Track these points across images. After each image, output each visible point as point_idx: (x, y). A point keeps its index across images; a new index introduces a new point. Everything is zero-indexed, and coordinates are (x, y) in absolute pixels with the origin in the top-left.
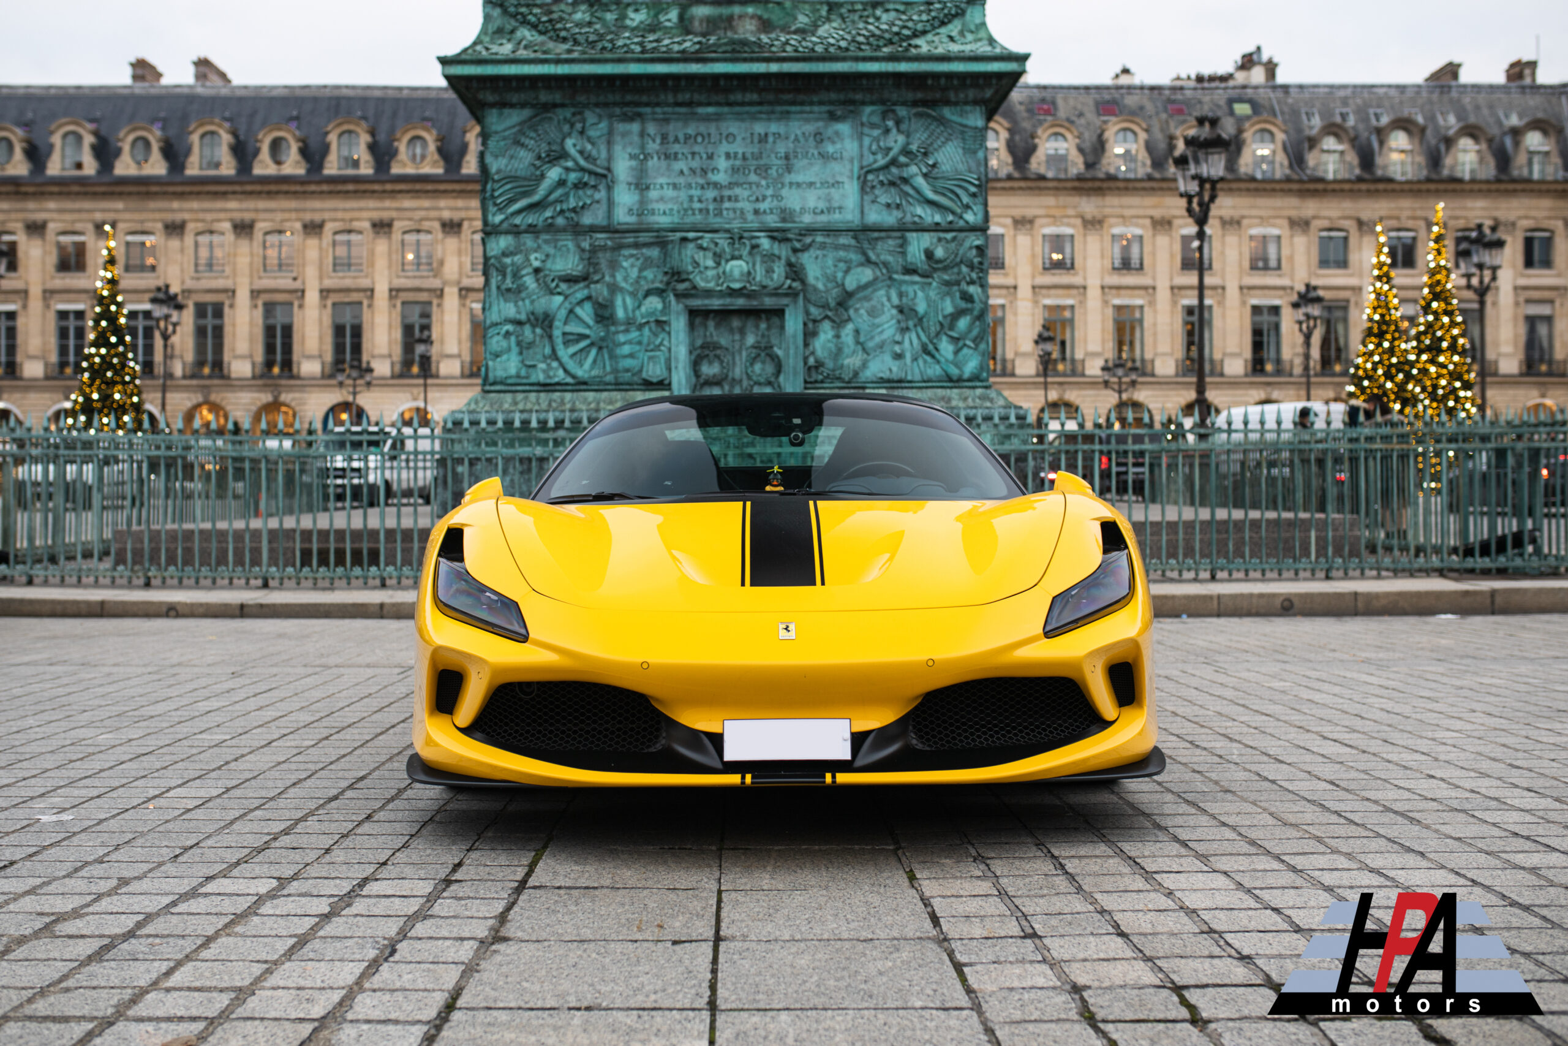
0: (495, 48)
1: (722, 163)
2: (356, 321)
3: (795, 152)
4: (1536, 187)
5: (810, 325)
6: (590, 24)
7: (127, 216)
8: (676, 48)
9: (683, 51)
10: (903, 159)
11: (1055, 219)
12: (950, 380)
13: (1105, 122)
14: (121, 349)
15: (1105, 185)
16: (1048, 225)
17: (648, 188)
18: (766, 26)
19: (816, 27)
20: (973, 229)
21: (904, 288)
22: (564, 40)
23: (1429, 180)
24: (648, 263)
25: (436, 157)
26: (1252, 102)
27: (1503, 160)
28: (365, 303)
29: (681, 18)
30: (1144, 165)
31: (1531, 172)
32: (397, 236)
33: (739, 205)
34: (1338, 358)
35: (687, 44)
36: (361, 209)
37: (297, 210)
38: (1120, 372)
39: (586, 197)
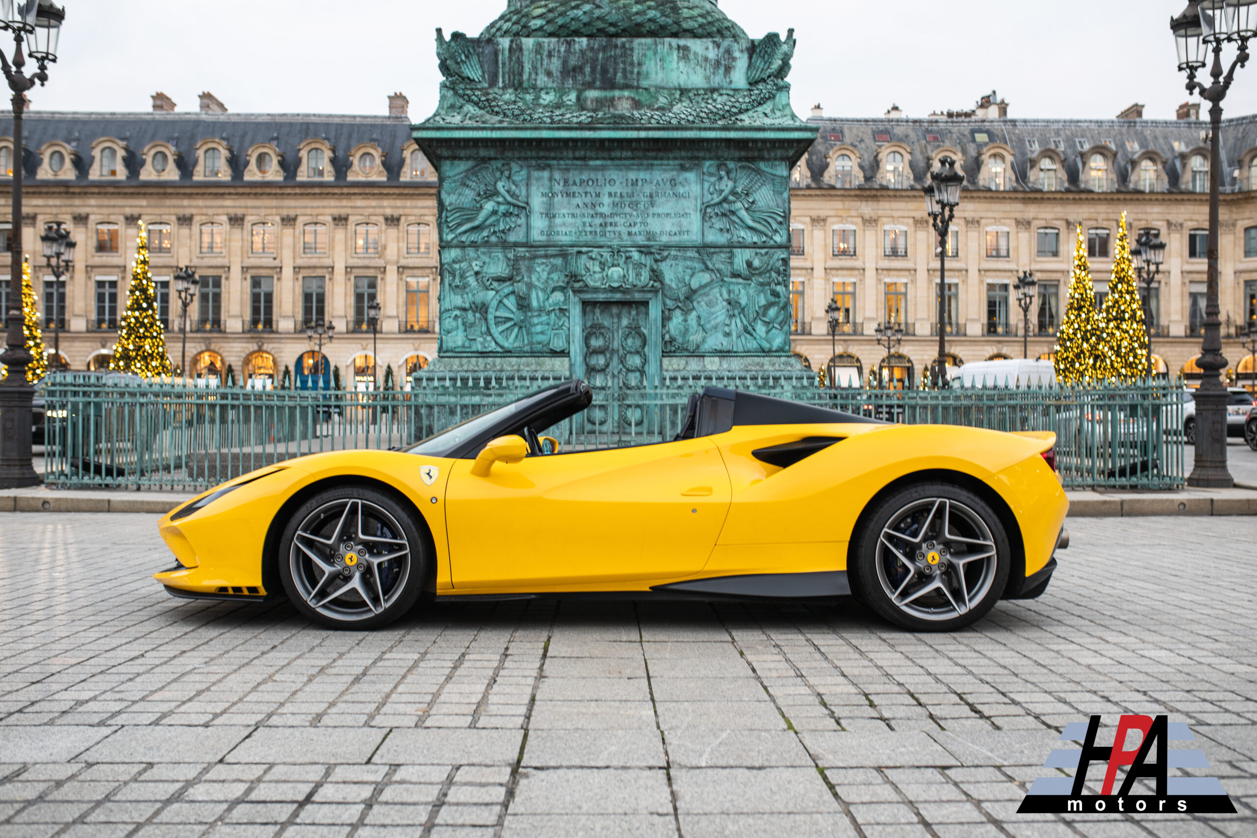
0: (449, 119)
1: (606, 200)
2: (320, 291)
3: (657, 192)
4: (1198, 197)
5: (667, 313)
6: (515, 102)
7: (150, 210)
8: (575, 120)
9: (580, 123)
10: (731, 198)
11: (842, 219)
12: (763, 351)
13: (880, 147)
14: (150, 312)
15: (879, 193)
16: (837, 223)
17: (554, 216)
18: (637, 104)
19: (672, 105)
20: (780, 247)
21: (731, 287)
22: (497, 113)
23: (1119, 192)
24: (554, 269)
25: (381, 168)
26: (989, 133)
27: (1174, 177)
28: (327, 277)
29: (578, 98)
30: (908, 178)
31: (1194, 186)
32: (351, 227)
33: (618, 229)
34: (1051, 324)
35: (583, 118)
36: (324, 207)
37: (276, 207)
38: (889, 333)
39: (511, 222)
